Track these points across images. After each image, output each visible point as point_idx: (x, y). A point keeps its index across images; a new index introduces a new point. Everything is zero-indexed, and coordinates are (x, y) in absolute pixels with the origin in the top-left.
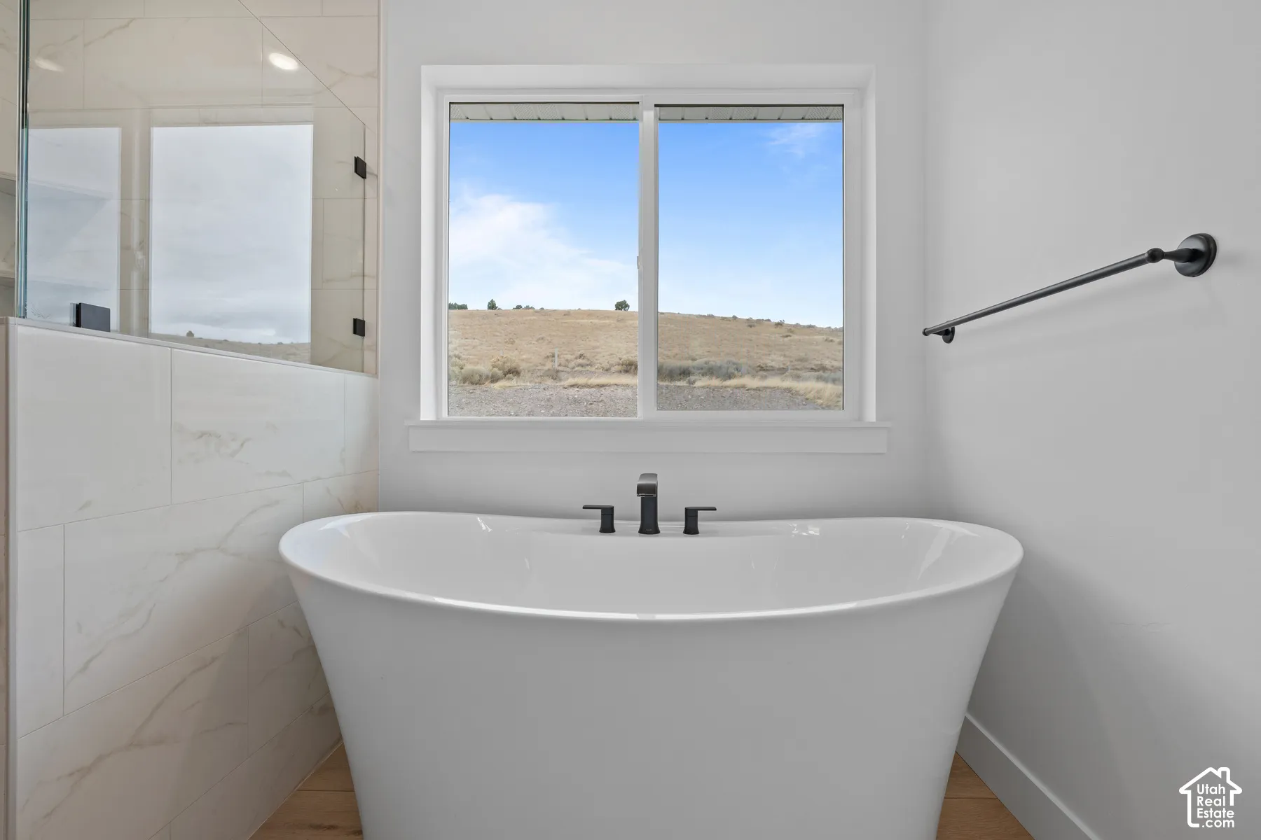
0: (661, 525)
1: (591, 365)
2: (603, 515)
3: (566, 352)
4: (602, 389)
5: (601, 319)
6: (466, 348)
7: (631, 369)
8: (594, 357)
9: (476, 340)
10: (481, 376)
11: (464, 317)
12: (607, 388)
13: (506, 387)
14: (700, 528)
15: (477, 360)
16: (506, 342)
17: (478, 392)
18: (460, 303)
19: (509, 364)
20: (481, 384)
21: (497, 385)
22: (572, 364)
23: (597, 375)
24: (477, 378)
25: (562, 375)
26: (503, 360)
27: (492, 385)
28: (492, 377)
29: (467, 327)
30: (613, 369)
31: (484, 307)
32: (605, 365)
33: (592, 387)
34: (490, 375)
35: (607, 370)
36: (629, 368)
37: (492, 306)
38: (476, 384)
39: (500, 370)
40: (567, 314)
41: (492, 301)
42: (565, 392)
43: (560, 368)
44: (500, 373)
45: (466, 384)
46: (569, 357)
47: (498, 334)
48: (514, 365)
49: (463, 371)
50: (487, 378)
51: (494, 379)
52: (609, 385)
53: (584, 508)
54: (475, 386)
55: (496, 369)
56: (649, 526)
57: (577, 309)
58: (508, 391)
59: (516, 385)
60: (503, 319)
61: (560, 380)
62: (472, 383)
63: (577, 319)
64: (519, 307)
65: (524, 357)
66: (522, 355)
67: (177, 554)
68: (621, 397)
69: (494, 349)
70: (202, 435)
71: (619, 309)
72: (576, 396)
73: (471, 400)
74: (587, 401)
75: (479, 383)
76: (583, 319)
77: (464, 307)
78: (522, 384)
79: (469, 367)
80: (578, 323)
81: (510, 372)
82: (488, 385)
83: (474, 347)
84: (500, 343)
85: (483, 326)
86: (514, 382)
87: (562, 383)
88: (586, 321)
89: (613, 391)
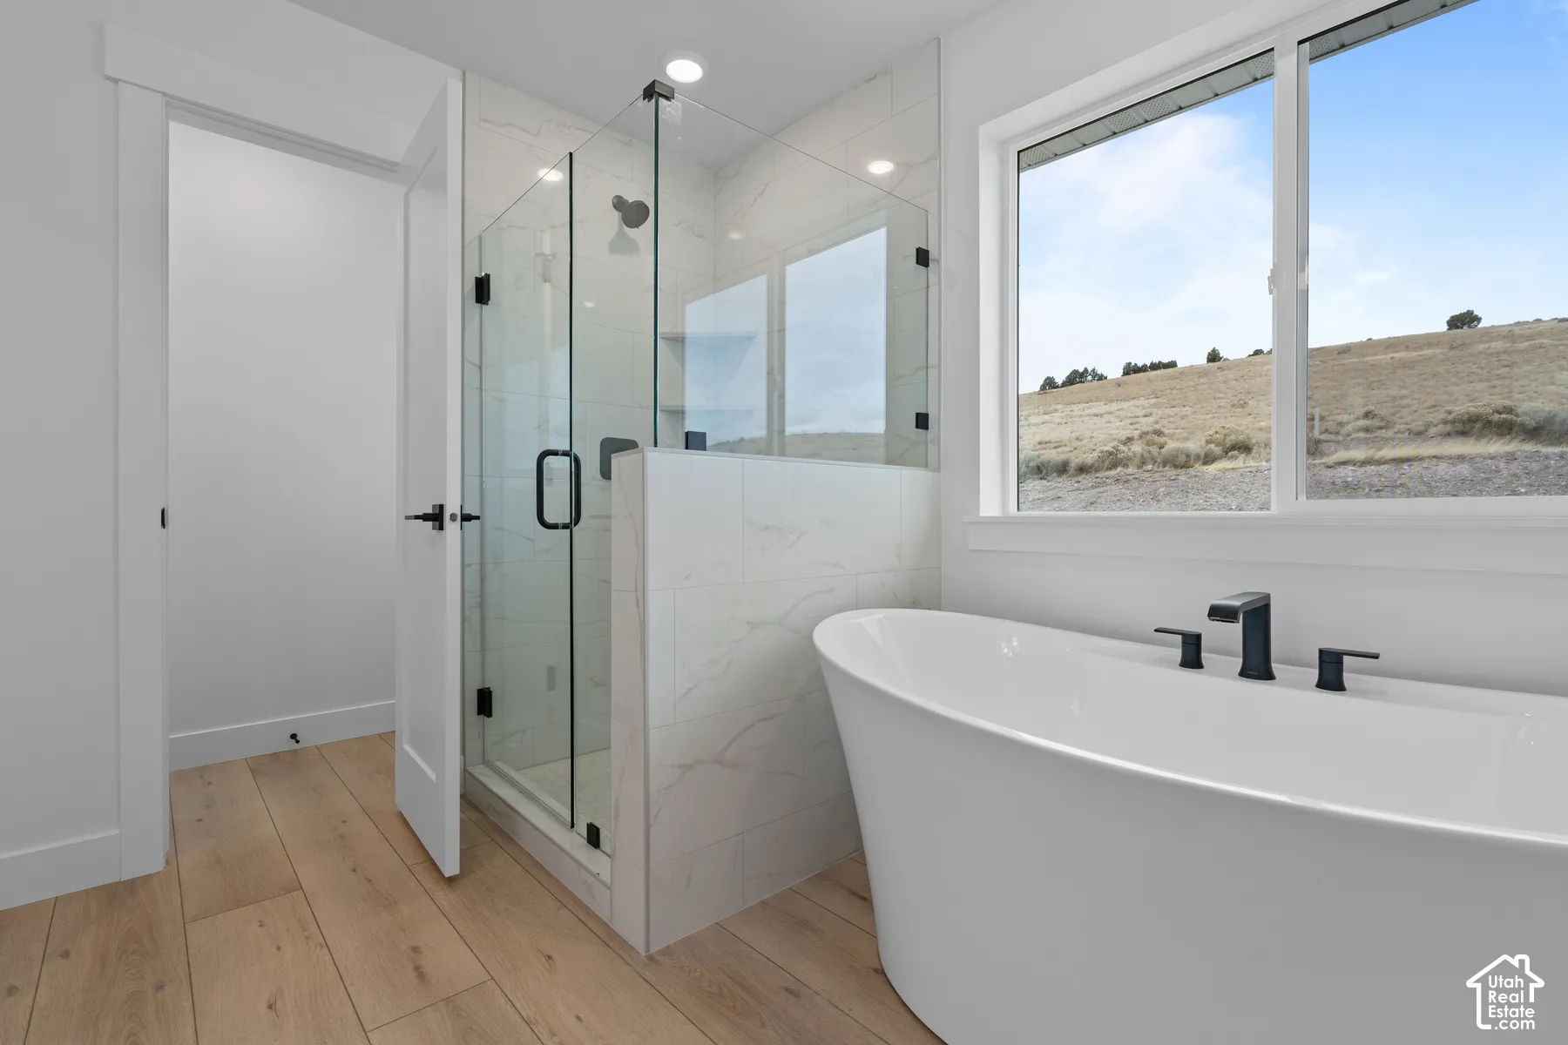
0: (1276, 667)
1: (1386, 427)
2: (1184, 643)
3: (1339, 411)
4: (1405, 466)
5: (1415, 349)
6: (1171, 419)
7: (1473, 427)
8: (1394, 414)
9: (1186, 408)
10: (1188, 456)
11: (1171, 378)
12: (1416, 463)
13: (1227, 470)
14: (1346, 684)
15: (1185, 435)
16: (1233, 406)
17: (1183, 478)
18: (1165, 361)
19: (1233, 437)
20: (1188, 468)
21: (1212, 469)
22: (1348, 428)
23: (1397, 441)
24: (1183, 459)
25: (1324, 447)
26: (1225, 431)
27: (1205, 467)
28: (1206, 456)
29: (1175, 391)
30: (1433, 431)
31: (1202, 360)
32: (1418, 425)
33: (1384, 463)
34: (1203, 454)
35: (1419, 434)
36: (1468, 427)
37: (1214, 357)
38: (1181, 468)
39: (1217, 446)
40: (1344, 350)
41: (1214, 350)
42: (1329, 473)
43: (1323, 437)
44: (1217, 450)
45: (1167, 468)
46: (1345, 418)
47: (1221, 395)
48: (1241, 438)
49: (1163, 450)
50: (1198, 457)
51: (1209, 459)
52: (1420, 459)
53: (1156, 631)
54: (1179, 471)
55: (1212, 446)
56: (1257, 665)
57: (1364, 340)
58: (1229, 475)
59: (1242, 465)
60: (1230, 375)
61: (1322, 454)
62: (1176, 467)
63: (1363, 356)
64: (1258, 352)
65: (1263, 424)
66: (1259, 422)
67: (748, 623)
68: (1447, 477)
69: (1214, 418)
70: (767, 528)
71: (1458, 327)
72: (1350, 479)
73: (1172, 489)
74: (1372, 486)
75: (1185, 466)
76: (1375, 354)
77: (1172, 365)
78: (1252, 464)
79: (1171, 445)
80: (1366, 362)
81: (1233, 448)
82: (1200, 468)
83: (1183, 418)
84: (1225, 408)
85: (1199, 387)
86: (1240, 462)
87: (1325, 460)
88: (1383, 357)
89: (1427, 468)
